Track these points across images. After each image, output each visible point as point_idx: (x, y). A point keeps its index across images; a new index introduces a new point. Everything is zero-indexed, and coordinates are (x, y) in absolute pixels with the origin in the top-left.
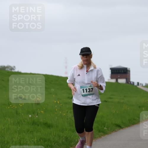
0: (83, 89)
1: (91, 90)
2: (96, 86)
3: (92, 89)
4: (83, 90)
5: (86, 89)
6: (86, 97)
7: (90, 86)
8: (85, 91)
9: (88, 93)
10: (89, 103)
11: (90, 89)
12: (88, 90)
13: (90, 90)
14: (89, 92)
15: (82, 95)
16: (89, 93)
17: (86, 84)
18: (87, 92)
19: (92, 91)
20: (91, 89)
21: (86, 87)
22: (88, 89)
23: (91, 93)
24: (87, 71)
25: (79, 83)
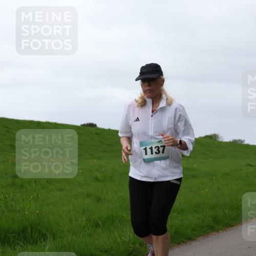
0: (144, 147)
1: (162, 149)
2: (172, 143)
3: (164, 147)
4: (145, 149)
5: (151, 148)
6: (152, 163)
7: (159, 142)
8: (149, 151)
9: (154, 155)
10: (156, 177)
11: (158, 147)
12: (155, 150)
13: (158, 150)
14: (156, 153)
15: (144, 160)
16: (158, 156)
17: (151, 136)
18: (152, 153)
19: (163, 152)
20: (161, 146)
21: (151, 143)
22: (156, 148)
23: (161, 155)
24: (153, 111)
25: (138, 134)
